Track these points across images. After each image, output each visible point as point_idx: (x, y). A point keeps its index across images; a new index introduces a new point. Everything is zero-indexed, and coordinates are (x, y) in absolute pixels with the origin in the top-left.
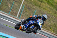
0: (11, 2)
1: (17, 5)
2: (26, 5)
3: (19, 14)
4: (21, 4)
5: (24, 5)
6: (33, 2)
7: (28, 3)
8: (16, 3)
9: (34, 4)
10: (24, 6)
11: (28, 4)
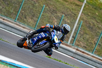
0: (58, 16)
1: (69, 21)
2: (86, 21)
3: (73, 37)
4: (77, 19)
5: (82, 21)
6: (97, 16)
7: (89, 17)
8: (67, 17)
9: (99, 20)
10: (81, 24)
11: (90, 20)
